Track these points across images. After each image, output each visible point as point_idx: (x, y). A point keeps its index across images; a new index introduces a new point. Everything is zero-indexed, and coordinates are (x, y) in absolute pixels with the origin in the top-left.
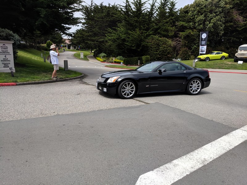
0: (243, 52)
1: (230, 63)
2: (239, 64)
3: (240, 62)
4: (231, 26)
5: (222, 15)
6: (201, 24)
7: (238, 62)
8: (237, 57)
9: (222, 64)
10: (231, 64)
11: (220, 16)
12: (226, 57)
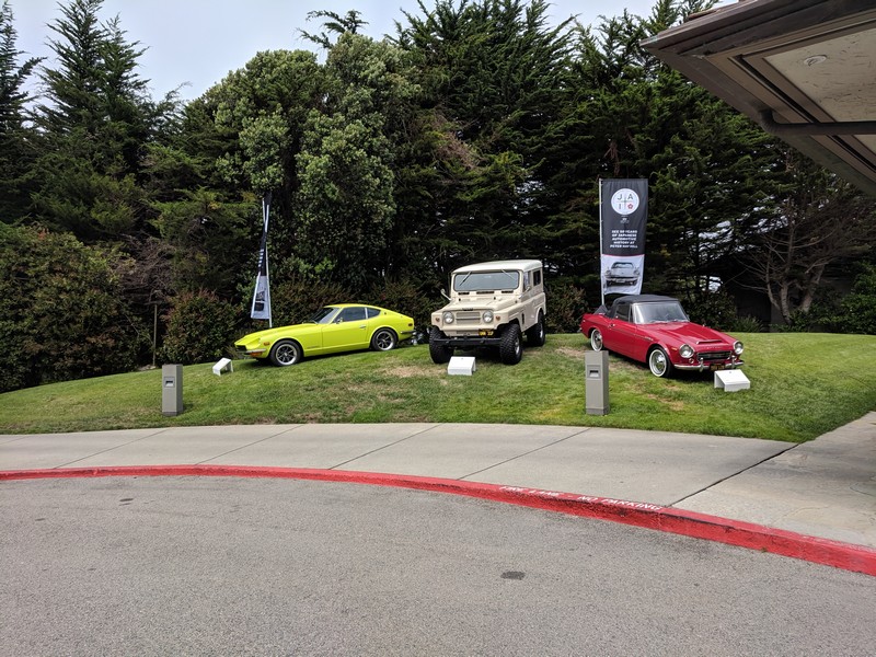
0: (474, 301)
1: (405, 372)
2: (456, 377)
3: (462, 364)
4: (428, 182)
5: (378, 120)
6: (270, 161)
7: (448, 361)
8: (442, 334)
9: (360, 381)
10: (409, 381)
11: (367, 126)
12: (401, 337)
